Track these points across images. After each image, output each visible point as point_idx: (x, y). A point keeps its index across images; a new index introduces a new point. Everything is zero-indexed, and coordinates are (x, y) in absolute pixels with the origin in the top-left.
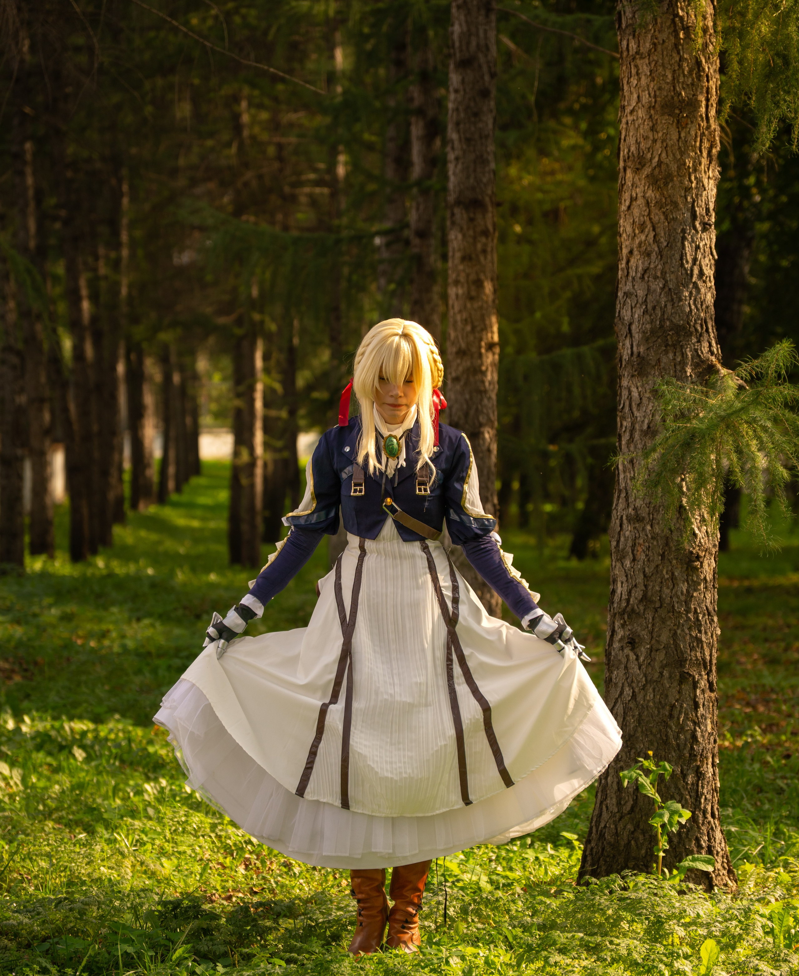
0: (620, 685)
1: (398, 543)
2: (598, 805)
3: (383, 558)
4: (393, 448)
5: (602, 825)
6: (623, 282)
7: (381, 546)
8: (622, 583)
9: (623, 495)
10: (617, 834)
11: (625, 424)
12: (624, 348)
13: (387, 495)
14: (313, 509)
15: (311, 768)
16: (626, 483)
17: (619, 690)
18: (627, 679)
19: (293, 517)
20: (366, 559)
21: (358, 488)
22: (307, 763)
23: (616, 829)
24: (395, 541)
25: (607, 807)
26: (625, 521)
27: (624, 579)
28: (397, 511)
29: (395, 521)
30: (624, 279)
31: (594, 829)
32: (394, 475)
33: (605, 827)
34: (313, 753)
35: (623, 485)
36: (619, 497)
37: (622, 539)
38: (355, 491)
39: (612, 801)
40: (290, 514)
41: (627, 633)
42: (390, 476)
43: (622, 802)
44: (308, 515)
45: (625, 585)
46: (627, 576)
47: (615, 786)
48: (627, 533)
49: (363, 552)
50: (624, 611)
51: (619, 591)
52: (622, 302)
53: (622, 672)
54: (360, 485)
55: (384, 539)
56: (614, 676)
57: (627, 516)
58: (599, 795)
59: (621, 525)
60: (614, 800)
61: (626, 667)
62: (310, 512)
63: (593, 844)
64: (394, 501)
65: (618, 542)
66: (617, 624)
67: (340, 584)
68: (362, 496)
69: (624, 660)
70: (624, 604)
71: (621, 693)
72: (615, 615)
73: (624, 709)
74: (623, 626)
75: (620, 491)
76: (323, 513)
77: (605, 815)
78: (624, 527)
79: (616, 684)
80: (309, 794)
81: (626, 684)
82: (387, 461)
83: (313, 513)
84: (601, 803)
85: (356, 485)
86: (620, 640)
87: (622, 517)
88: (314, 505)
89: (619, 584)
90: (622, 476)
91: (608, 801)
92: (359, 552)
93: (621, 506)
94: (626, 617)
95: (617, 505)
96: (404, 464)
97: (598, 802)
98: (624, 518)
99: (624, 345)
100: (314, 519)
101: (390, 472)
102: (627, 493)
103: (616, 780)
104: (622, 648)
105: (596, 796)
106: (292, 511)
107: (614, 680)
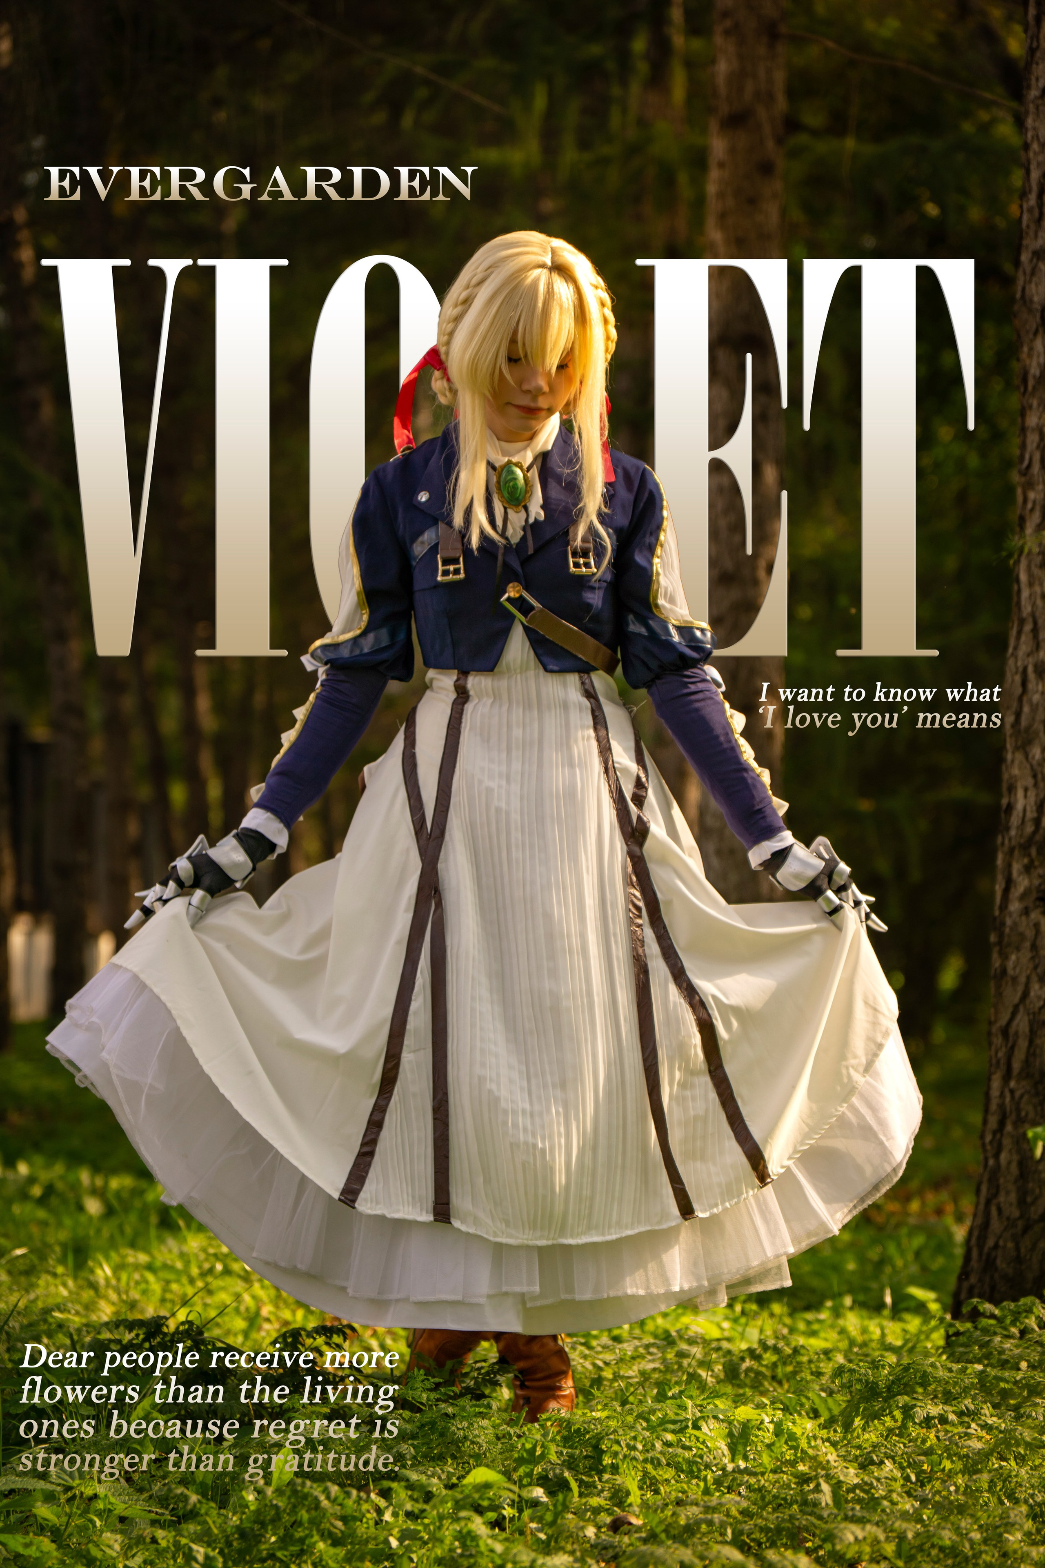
0: (1023, 979)
1: (537, 677)
2: (981, 1207)
3: (505, 708)
4: (515, 487)
5: (990, 1243)
6: (1032, 233)
7: (503, 683)
8: (1026, 790)
9: (1028, 627)
10: (1018, 1259)
11: (1032, 495)
12: (1030, 356)
13: (511, 575)
14: (363, 625)
15: (371, 1154)
16: (1034, 605)
17: (1020, 989)
18: (1036, 967)
19: (325, 647)
20: (469, 708)
21: (452, 568)
22: (363, 1145)
23: (1017, 1249)
24: (531, 673)
25: (1000, 1210)
26: (1031, 675)
27: (1030, 782)
28: (532, 608)
29: (526, 629)
30: (1033, 227)
31: (975, 1253)
32: (524, 539)
33: (996, 1246)
34: (375, 1124)
35: (1027, 609)
36: (1019, 633)
37: (1026, 709)
38: (446, 573)
39: (1008, 1199)
40: (318, 643)
41: (1037, 882)
42: (515, 540)
43: (1029, 1199)
44: (355, 640)
45: (1032, 794)
46: (1035, 776)
47: (1014, 1169)
48: (1036, 698)
49: (462, 696)
50: (1030, 841)
51: (1020, 806)
52: (1028, 270)
53: (1025, 955)
54: (456, 561)
55: (509, 669)
56: (1010, 964)
57: (1036, 666)
58: (984, 1188)
59: (1024, 683)
60: (1013, 1197)
61: (1034, 947)
62: (358, 632)
63: (973, 1279)
64: (526, 588)
65: (1018, 715)
66: (1016, 867)
67: (413, 756)
68: (460, 582)
69: (1030, 933)
70: (1029, 829)
71: (1025, 995)
72: (1012, 851)
73: (1031, 1024)
74: (1028, 869)
75: (1022, 622)
76: (384, 633)
77: (996, 1225)
78: (1031, 686)
79: (1014, 979)
80: (366, 1204)
81: (1034, 978)
82: (506, 513)
83: (364, 634)
84: (988, 1202)
85: (446, 562)
86: (1023, 897)
87: (1025, 669)
88: (365, 617)
89: (1020, 793)
90: (1025, 594)
91: (1002, 1198)
92: (453, 696)
93: (1024, 649)
94: (1034, 851)
95: (1016, 648)
96: (542, 515)
97: (983, 1200)
98: (1030, 669)
99: (1031, 349)
100: (367, 645)
101: (515, 533)
102: (1035, 623)
103: (1016, 1158)
104: (1026, 912)
105: (978, 1191)
106: (322, 636)
107: (1010, 972)
